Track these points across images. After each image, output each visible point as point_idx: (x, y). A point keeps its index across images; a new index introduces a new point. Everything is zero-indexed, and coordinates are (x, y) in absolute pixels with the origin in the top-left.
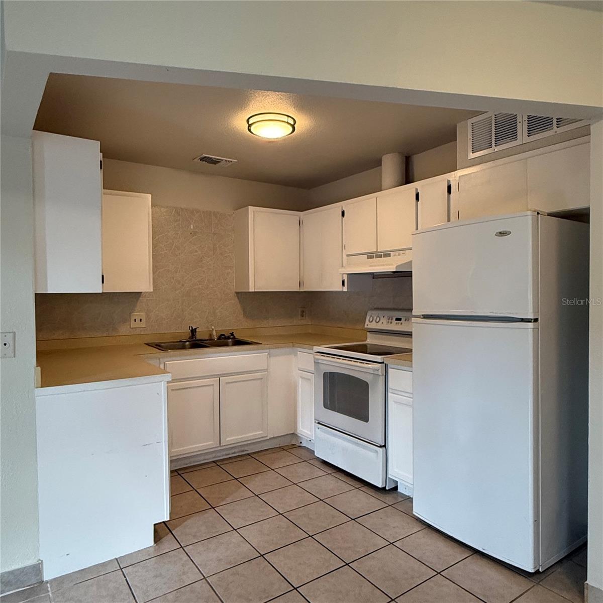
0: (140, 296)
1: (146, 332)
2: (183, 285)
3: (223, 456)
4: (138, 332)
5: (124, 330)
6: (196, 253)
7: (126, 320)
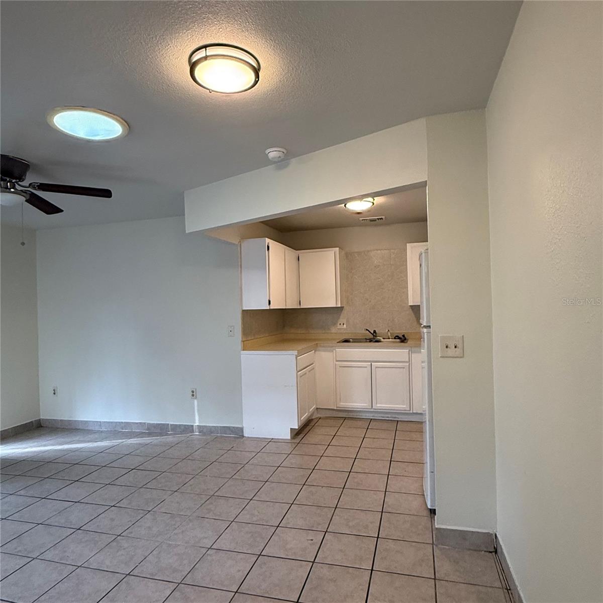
0: (342, 310)
1: (347, 332)
2: (370, 301)
3: (379, 417)
4: (342, 331)
5: (333, 330)
6: (379, 280)
7: (335, 324)
